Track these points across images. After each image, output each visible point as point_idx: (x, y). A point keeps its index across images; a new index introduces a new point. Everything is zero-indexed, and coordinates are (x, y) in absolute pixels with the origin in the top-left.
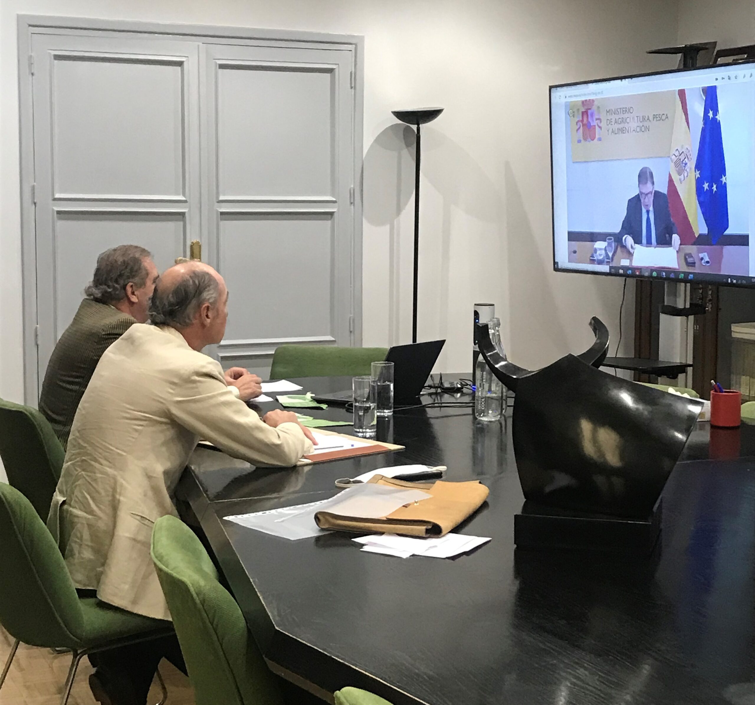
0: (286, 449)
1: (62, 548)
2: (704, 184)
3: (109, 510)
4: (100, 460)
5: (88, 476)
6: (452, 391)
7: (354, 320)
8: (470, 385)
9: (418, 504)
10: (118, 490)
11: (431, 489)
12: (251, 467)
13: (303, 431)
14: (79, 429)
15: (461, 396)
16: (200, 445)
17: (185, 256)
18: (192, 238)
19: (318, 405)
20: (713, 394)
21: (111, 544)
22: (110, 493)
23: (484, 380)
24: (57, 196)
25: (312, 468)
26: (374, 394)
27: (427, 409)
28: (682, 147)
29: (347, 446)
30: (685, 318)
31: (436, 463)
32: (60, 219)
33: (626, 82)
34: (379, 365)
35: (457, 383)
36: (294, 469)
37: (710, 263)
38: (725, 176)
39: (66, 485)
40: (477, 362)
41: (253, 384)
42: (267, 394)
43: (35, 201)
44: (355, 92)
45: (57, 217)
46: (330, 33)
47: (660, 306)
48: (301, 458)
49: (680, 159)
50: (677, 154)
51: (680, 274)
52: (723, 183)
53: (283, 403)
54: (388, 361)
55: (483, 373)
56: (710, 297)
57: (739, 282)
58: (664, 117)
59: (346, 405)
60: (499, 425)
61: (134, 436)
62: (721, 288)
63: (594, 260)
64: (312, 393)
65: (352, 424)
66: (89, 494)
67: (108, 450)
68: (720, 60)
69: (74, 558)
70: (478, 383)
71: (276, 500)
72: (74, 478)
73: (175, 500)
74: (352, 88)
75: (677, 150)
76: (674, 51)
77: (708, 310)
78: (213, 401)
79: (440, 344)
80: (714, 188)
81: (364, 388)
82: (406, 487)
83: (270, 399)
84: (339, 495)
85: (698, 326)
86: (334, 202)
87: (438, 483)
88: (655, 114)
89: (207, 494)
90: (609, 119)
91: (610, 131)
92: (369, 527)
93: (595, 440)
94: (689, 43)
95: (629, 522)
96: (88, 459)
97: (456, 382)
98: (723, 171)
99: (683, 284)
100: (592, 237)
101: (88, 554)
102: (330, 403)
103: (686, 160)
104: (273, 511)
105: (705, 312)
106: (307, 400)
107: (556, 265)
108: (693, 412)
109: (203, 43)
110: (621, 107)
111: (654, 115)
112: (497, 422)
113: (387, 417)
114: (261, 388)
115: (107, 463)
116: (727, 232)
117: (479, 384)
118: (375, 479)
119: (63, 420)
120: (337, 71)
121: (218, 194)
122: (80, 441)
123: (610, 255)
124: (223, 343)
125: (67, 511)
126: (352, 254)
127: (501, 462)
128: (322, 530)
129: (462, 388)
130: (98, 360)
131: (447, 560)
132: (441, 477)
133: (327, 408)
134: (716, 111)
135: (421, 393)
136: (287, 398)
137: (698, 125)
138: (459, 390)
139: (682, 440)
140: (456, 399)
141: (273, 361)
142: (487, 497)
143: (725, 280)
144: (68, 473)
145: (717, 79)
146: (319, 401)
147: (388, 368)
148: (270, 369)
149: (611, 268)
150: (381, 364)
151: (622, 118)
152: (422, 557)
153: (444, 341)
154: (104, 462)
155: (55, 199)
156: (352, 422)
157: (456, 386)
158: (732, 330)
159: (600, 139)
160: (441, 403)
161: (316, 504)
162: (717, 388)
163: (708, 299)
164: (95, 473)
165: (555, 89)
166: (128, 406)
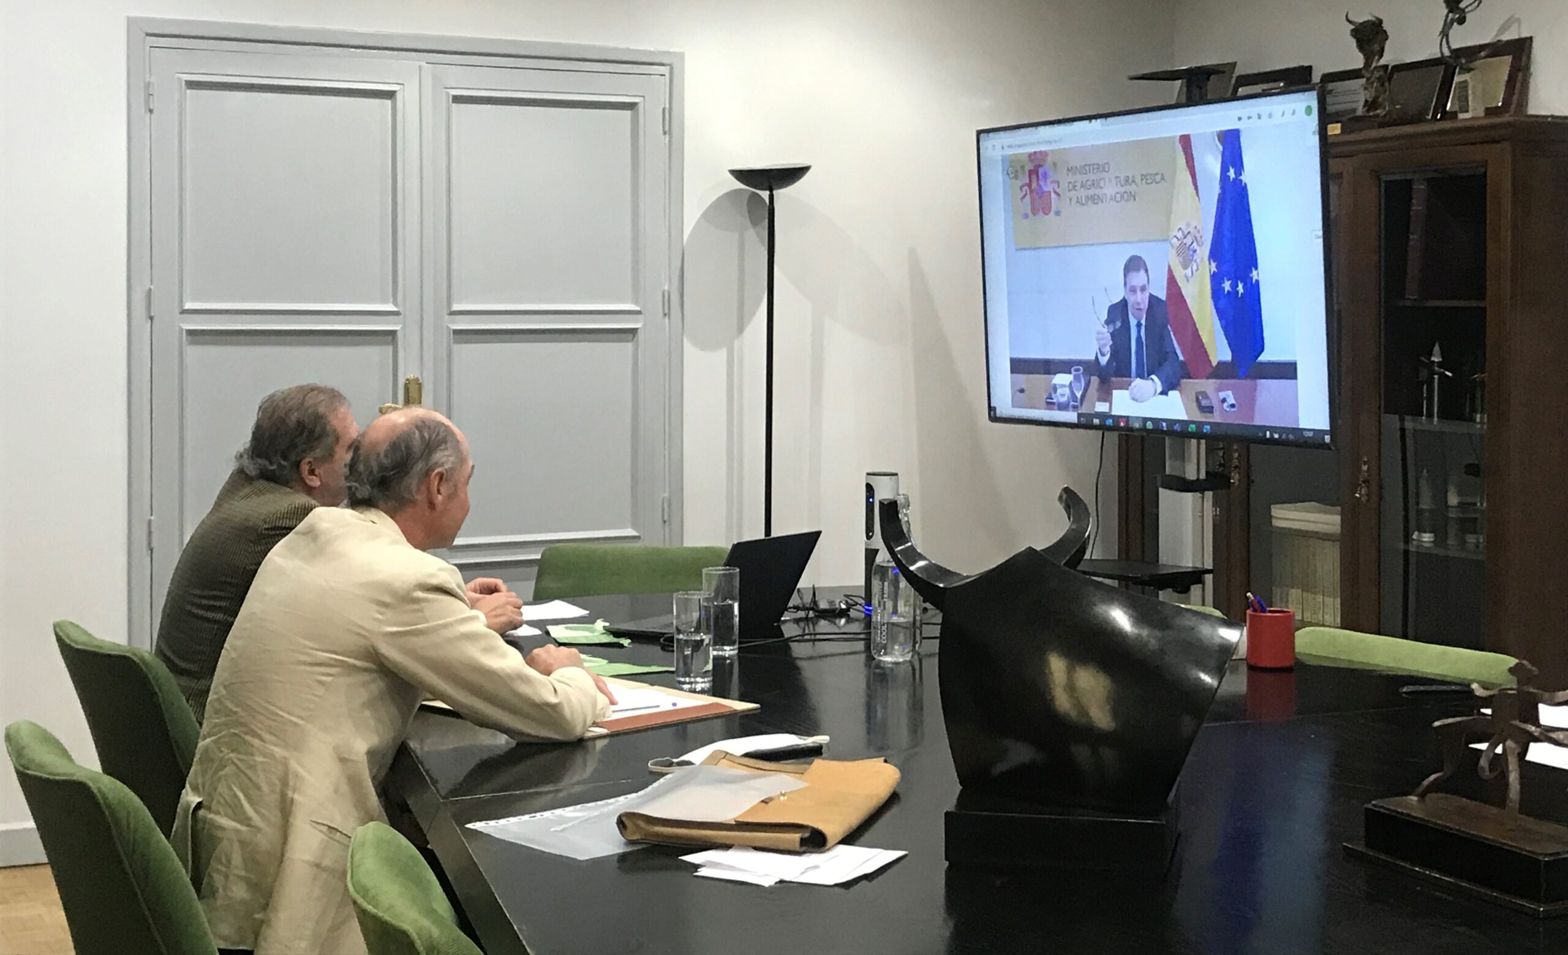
0: (567, 712)
1: (197, 881)
2: (1224, 283)
3: (275, 817)
4: (259, 732)
5: (239, 759)
6: (832, 614)
7: (669, 505)
8: (860, 605)
9: (786, 798)
10: (291, 783)
11: (806, 774)
12: (507, 743)
13: (594, 680)
14: (226, 683)
15: (847, 622)
16: (424, 708)
17: (395, 401)
18: (408, 372)
19: (615, 640)
20: (1251, 615)
21: (277, 875)
22: (278, 789)
23: (886, 596)
24: (188, 306)
25: (610, 743)
26: (708, 620)
27: (791, 644)
28: (1188, 225)
29: (665, 706)
30: (1199, 495)
31: (812, 732)
32: (192, 343)
33: (1097, 124)
34: (714, 572)
35: (841, 602)
36: (580, 743)
37: (1237, 406)
38: (1256, 268)
39: (203, 776)
40: (875, 564)
41: (510, 608)
42: (531, 624)
43: (152, 314)
44: (670, 141)
45: (187, 339)
46: (631, 47)
47: (1159, 477)
48: (590, 727)
49: (1185, 244)
50: (1180, 235)
51: (1188, 426)
52: (1254, 281)
53: (559, 638)
54: (729, 566)
55: (883, 584)
56: (1236, 462)
57: (1284, 436)
58: (1158, 178)
59: (662, 640)
60: (910, 668)
61: (317, 693)
62: (1252, 446)
63: (1053, 403)
64: (605, 621)
65: (673, 669)
66: (242, 791)
67: (274, 718)
68: (1241, 91)
69: (215, 899)
70: (875, 601)
71: (550, 796)
72: (216, 765)
73: (383, 798)
74: (665, 133)
75: (1180, 229)
76: (1172, 76)
77: (1233, 483)
78: (446, 633)
79: (813, 538)
80: (1240, 288)
81: (691, 612)
82: (765, 770)
83: (536, 632)
84: (655, 785)
85: (1218, 509)
86: (639, 313)
87: (818, 763)
88: (1145, 173)
89: (435, 787)
90: (1072, 181)
91: (1074, 200)
92: (706, 836)
93: (1071, 688)
94: (1194, 65)
95: (1129, 820)
96: (242, 732)
97: (837, 601)
98: (1253, 262)
99: (1194, 442)
100: (1049, 367)
101: (239, 892)
102: (637, 637)
103: (1195, 244)
104: (547, 814)
105: (1229, 485)
106: (597, 633)
107: (992, 413)
108: (1227, 640)
109: (427, 63)
110: (1091, 162)
111: (1142, 175)
112: (908, 664)
113: (729, 658)
114: (521, 614)
115: (273, 739)
116: (1263, 358)
117: (877, 603)
118: (715, 758)
119: (196, 669)
120: (641, 106)
121: (449, 302)
122: (228, 703)
123: (1079, 395)
124: (458, 541)
125: (205, 820)
126: (667, 395)
127: (916, 727)
128: (630, 842)
129: (848, 610)
130: (256, 571)
131: (836, 889)
132: (821, 754)
133: (629, 644)
134: (1239, 167)
135: (782, 619)
136: (565, 630)
137: (1212, 190)
138: (843, 613)
139: (1211, 685)
140: (839, 627)
141: (539, 571)
142: (898, 784)
143: (1260, 434)
144: (207, 758)
145: (1240, 119)
146: (617, 634)
147: (729, 577)
148: (533, 583)
149: (1080, 416)
150: (719, 570)
151: (1093, 180)
152: (795, 885)
153: (816, 535)
154: (267, 736)
155: (184, 312)
156: (672, 666)
157: (837, 606)
158: (1273, 514)
159: (1058, 213)
160: (815, 634)
161: (617, 801)
162: (1257, 606)
163: (1233, 466)
164: (252, 755)
165: (986, 135)
166: (308, 643)
